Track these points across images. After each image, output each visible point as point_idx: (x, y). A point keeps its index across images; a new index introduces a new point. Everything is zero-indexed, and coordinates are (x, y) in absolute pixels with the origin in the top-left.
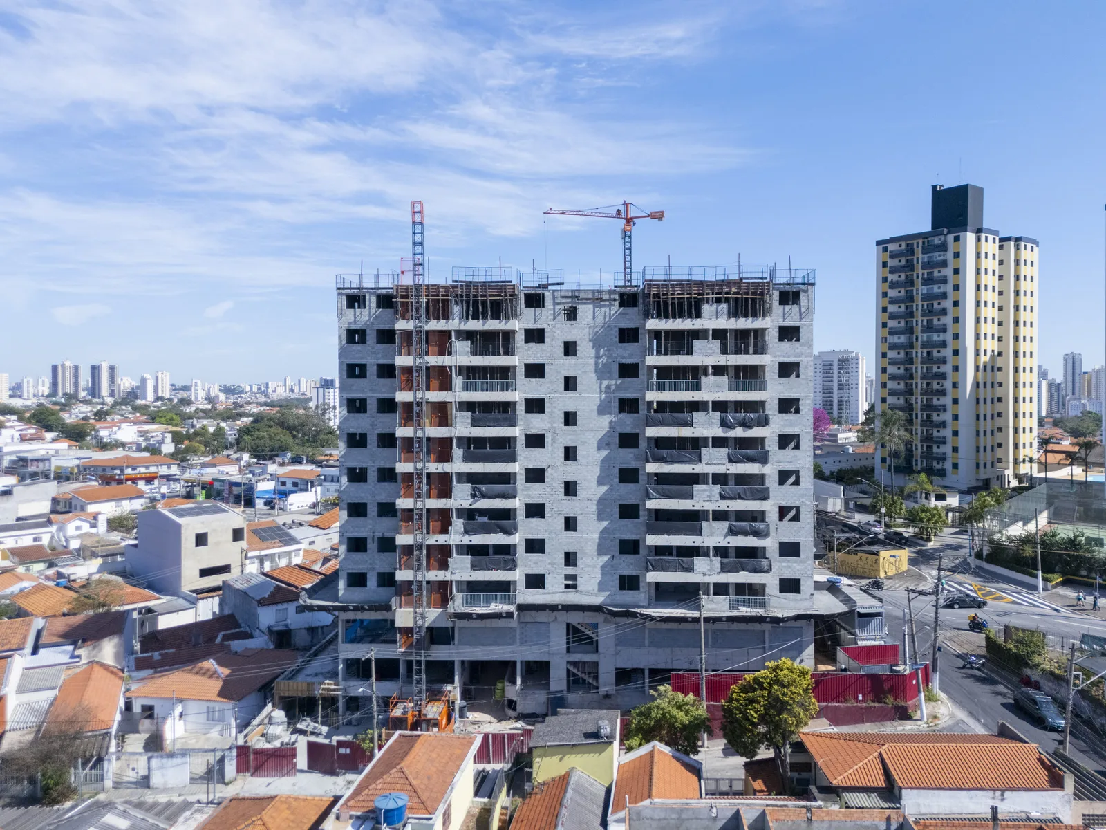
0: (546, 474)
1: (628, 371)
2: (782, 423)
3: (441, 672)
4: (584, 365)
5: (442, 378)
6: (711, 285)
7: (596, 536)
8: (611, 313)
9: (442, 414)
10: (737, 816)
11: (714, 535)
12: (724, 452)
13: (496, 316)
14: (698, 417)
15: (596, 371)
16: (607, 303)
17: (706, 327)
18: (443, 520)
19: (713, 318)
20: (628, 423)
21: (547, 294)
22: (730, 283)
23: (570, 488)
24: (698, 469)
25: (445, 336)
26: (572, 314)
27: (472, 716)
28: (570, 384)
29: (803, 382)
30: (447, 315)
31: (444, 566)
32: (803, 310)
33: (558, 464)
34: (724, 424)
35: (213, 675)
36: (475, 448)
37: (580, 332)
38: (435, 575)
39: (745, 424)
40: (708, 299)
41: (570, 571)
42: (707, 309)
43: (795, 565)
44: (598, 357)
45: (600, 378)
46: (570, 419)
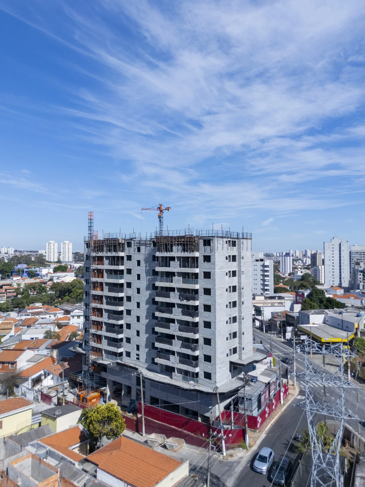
0: (132, 312)
2: (204, 299)
4: (142, 270)
5: (102, 274)
6: (176, 238)
7: (145, 340)
8: (150, 249)
9: (101, 286)
11: (177, 347)
12: (181, 309)
13: (115, 251)
14: (172, 294)
15: (146, 273)
16: (149, 245)
17: (174, 256)
19: (177, 252)
20: (153, 293)
21: (132, 242)
22: (182, 237)
23: (138, 319)
24: (172, 317)
25: (102, 258)
26: (139, 250)
28: (139, 277)
29: (212, 281)
30: (102, 251)
32: (212, 248)
33: (135, 309)
34: (181, 298)
35: (63, 367)
36: (110, 300)
37: (141, 256)
38: (99, 346)
40: (175, 244)
41: (138, 352)
42: (174, 248)
43: (209, 366)
44: (146, 267)
45: (147, 276)
46: (138, 291)
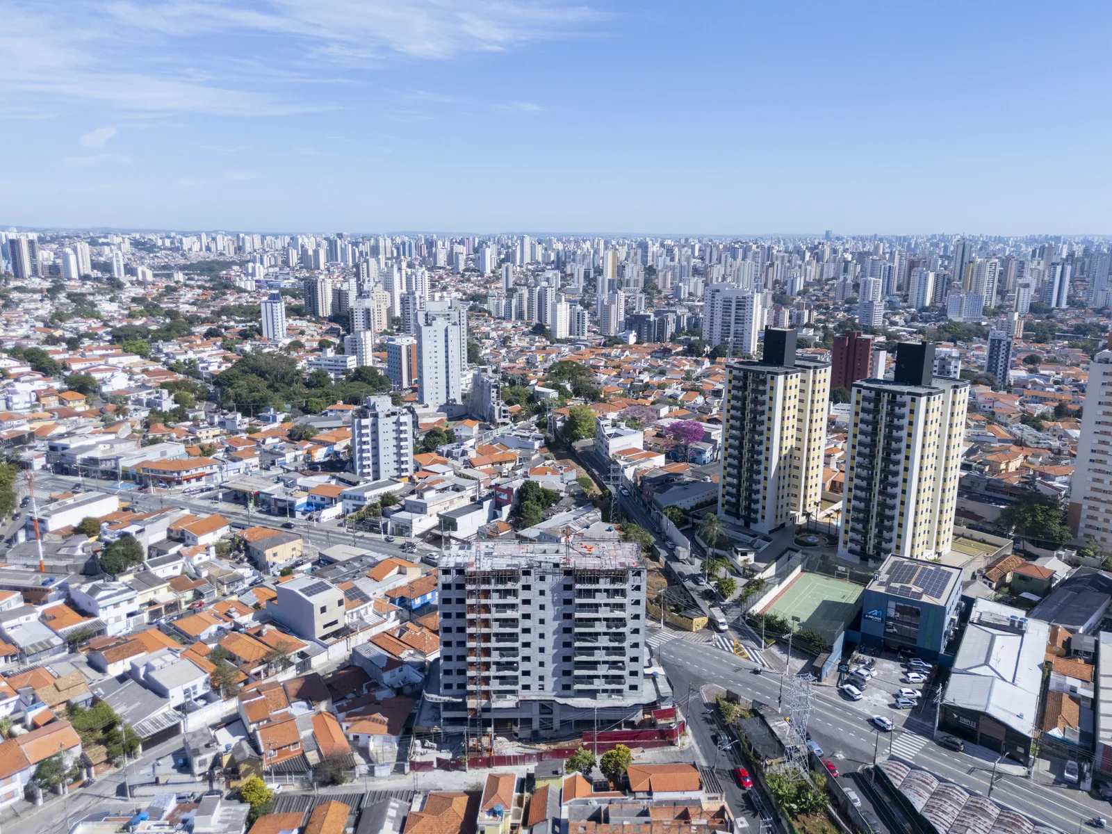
1: (568, 602)
3: (487, 723)
4: (547, 600)
5: (487, 608)
6: (603, 571)
7: (552, 669)
8: (560, 578)
9: (486, 623)
10: (600, 808)
11: (602, 670)
12: (608, 637)
14: (597, 623)
15: (553, 602)
16: (559, 573)
17: (601, 588)
18: (487, 666)
19: (604, 584)
20: (567, 623)
21: (532, 570)
22: (611, 571)
23: (542, 650)
24: (596, 644)
25: (489, 591)
26: (542, 579)
27: (499, 739)
28: (542, 607)
30: (489, 583)
31: (488, 684)
32: (641, 579)
33: (537, 640)
34: (608, 627)
35: (381, 722)
36: (501, 637)
37: (546, 586)
38: (484, 688)
39: (617, 627)
40: (602, 577)
41: (541, 683)
42: (601, 581)
44: (554, 596)
45: (555, 606)
46: (542, 621)
